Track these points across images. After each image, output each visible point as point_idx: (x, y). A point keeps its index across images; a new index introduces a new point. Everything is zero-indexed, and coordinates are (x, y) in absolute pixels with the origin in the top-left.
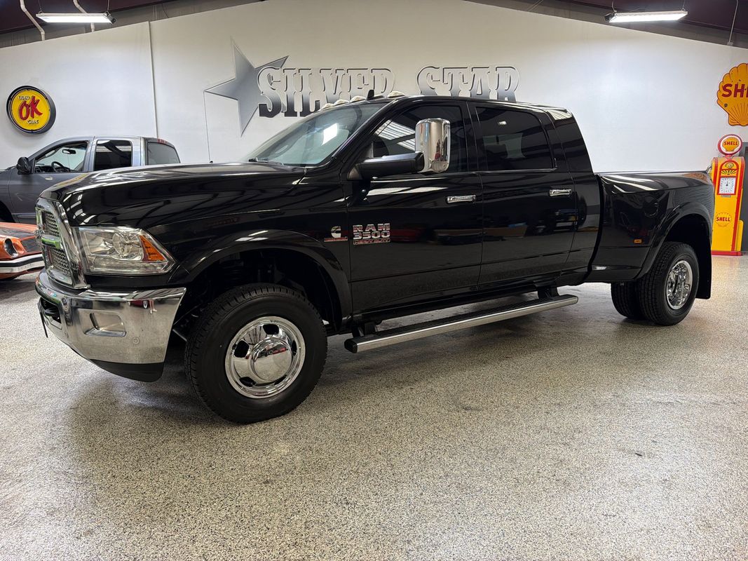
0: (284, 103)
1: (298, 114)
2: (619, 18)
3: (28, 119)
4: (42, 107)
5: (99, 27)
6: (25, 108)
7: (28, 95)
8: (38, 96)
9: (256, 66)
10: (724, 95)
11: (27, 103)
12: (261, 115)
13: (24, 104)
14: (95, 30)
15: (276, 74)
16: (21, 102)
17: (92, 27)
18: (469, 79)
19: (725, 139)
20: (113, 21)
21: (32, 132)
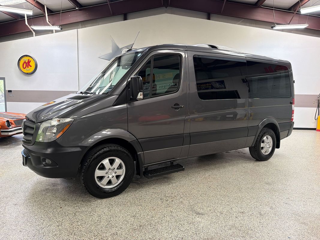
3: (26, 69)
4: (32, 64)
6: (25, 64)
8: (31, 59)
11: (26, 62)
13: (25, 62)
14: (55, 32)
20: (61, 29)
21: (27, 74)
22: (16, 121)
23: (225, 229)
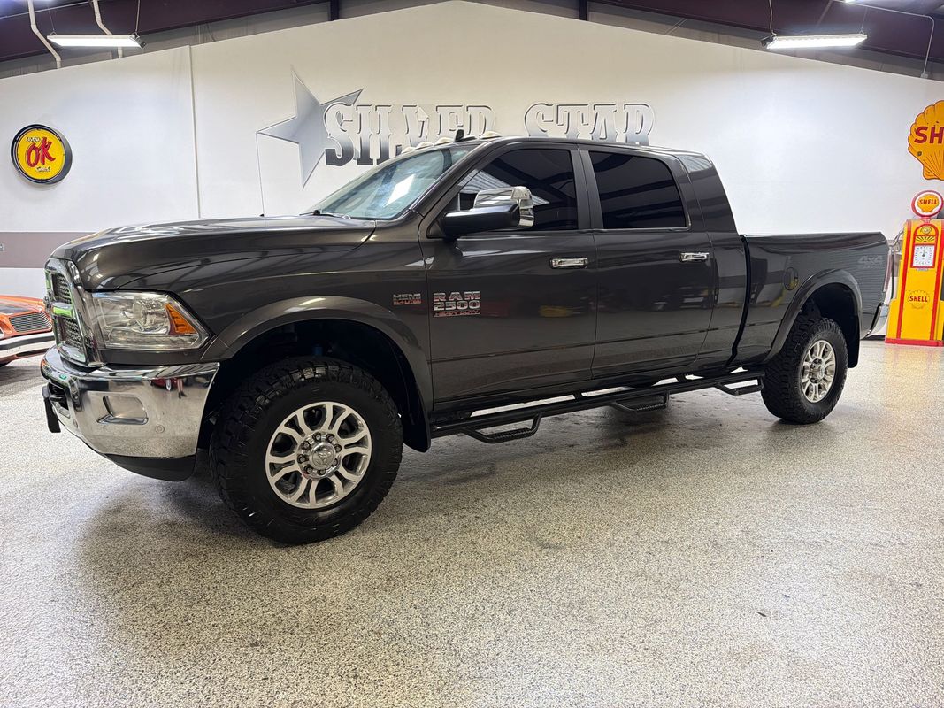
0: (357, 149)
1: (375, 162)
2: (780, 43)
3: (37, 166)
4: (56, 151)
5: (128, 52)
6: (33, 153)
7: (37, 136)
8: (50, 137)
9: (322, 100)
10: (917, 141)
11: (37, 146)
12: (328, 162)
13: (33, 147)
14: (123, 56)
15: (348, 112)
16: (30, 144)
17: (120, 52)
18: (590, 119)
19: (921, 196)
20: (142, 45)
21: (42, 181)
22: (16, 317)
23: (618, 581)
